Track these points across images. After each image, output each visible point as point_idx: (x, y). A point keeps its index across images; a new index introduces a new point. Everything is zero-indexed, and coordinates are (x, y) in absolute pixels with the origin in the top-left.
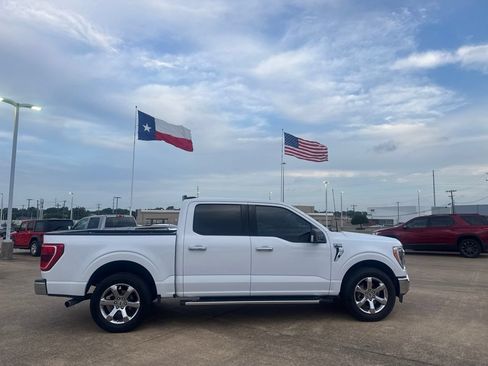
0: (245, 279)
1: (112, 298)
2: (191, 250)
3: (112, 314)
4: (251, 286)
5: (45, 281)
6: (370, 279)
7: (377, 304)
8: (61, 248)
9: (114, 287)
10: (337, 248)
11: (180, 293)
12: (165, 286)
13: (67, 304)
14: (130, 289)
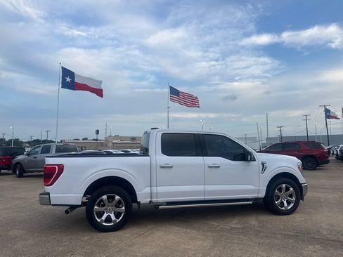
0: (201, 188)
1: (103, 206)
2: (162, 167)
3: (104, 218)
4: (205, 193)
5: (49, 194)
6: (284, 185)
7: (289, 203)
8: (61, 168)
9: (105, 197)
10: (263, 164)
11: (154, 200)
12: (144, 194)
13: (67, 212)
14: (117, 197)
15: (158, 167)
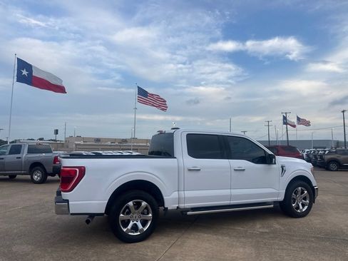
1: (128, 213)
2: (190, 170)
3: (129, 227)
4: (231, 197)
5: (67, 201)
6: (300, 188)
7: (303, 205)
8: (82, 171)
9: (131, 203)
10: (282, 167)
11: (182, 206)
12: (172, 200)
13: (88, 222)
14: (144, 204)
15: (186, 170)
